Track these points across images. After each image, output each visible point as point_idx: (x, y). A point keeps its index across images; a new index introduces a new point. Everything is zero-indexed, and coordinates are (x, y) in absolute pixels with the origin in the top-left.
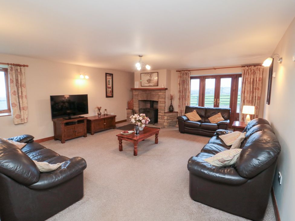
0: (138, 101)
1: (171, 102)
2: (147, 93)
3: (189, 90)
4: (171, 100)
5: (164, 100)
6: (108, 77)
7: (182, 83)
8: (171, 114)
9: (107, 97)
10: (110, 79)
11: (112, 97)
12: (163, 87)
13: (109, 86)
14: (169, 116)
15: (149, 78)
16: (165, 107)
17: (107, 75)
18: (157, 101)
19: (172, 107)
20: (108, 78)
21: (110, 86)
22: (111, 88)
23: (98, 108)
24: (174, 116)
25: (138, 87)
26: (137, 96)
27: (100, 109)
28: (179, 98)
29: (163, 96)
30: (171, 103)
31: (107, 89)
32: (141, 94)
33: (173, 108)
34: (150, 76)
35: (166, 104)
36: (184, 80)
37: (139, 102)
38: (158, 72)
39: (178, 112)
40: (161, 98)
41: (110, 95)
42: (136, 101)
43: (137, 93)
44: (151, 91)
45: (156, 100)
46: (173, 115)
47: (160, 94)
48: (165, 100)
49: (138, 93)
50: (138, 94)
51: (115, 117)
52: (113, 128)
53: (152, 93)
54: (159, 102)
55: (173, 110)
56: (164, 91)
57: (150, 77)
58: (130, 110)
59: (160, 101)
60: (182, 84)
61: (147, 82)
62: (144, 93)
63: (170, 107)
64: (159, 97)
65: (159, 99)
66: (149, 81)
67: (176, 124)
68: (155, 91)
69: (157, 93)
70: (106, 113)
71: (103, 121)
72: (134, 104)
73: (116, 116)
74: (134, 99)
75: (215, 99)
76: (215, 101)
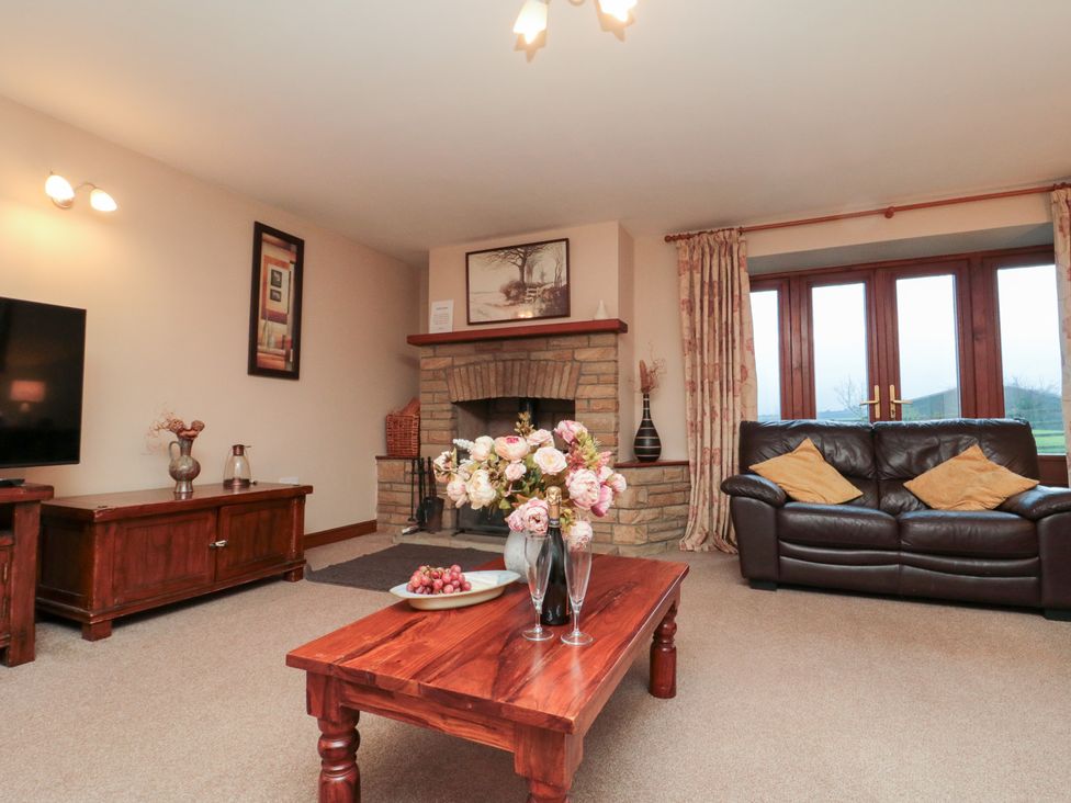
0: (449, 406)
1: (646, 404)
2: (507, 356)
3: (746, 337)
4: (646, 396)
5: (609, 391)
6: (267, 251)
7: (706, 298)
8: (651, 473)
9: (256, 368)
10: (284, 265)
11: (293, 374)
12: (601, 316)
13: (272, 306)
14: (645, 485)
15: (517, 277)
16: (616, 432)
17: (266, 236)
18: (570, 397)
19: (654, 433)
20: (269, 260)
21: (284, 306)
22: (290, 318)
23: (178, 432)
24: (668, 488)
25: (448, 328)
26: (446, 380)
27: (190, 439)
28: (693, 383)
29: (604, 367)
30: (647, 414)
31: (262, 322)
32: (466, 365)
33: (657, 442)
34: (519, 262)
35: (620, 413)
36: (715, 278)
37: (453, 411)
38: (567, 240)
39: (686, 464)
40: (593, 379)
41: (280, 364)
42: (438, 407)
43: (444, 362)
44: (528, 344)
45: (563, 396)
46: (665, 480)
47: (582, 355)
48: (617, 389)
49: (448, 360)
50: (453, 366)
51: (299, 494)
52: (286, 577)
53: (534, 355)
54: (578, 405)
55: (658, 451)
56: (610, 338)
57: (522, 268)
58: (397, 464)
59: (589, 400)
60: (706, 303)
61: (504, 297)
62: (486, 357)
63: (641, 433)
64: (581, 374)
65: (578, 384)
66: (517, 292)
67: (679, 532)
68: (555, 342)
69: (567, 354)
70: (238, 469)
71: (210, 525)
72: (424, 423)
73: (309, 489)
74: (424, 398)
75: (877, 388)
76: (877, 400)
